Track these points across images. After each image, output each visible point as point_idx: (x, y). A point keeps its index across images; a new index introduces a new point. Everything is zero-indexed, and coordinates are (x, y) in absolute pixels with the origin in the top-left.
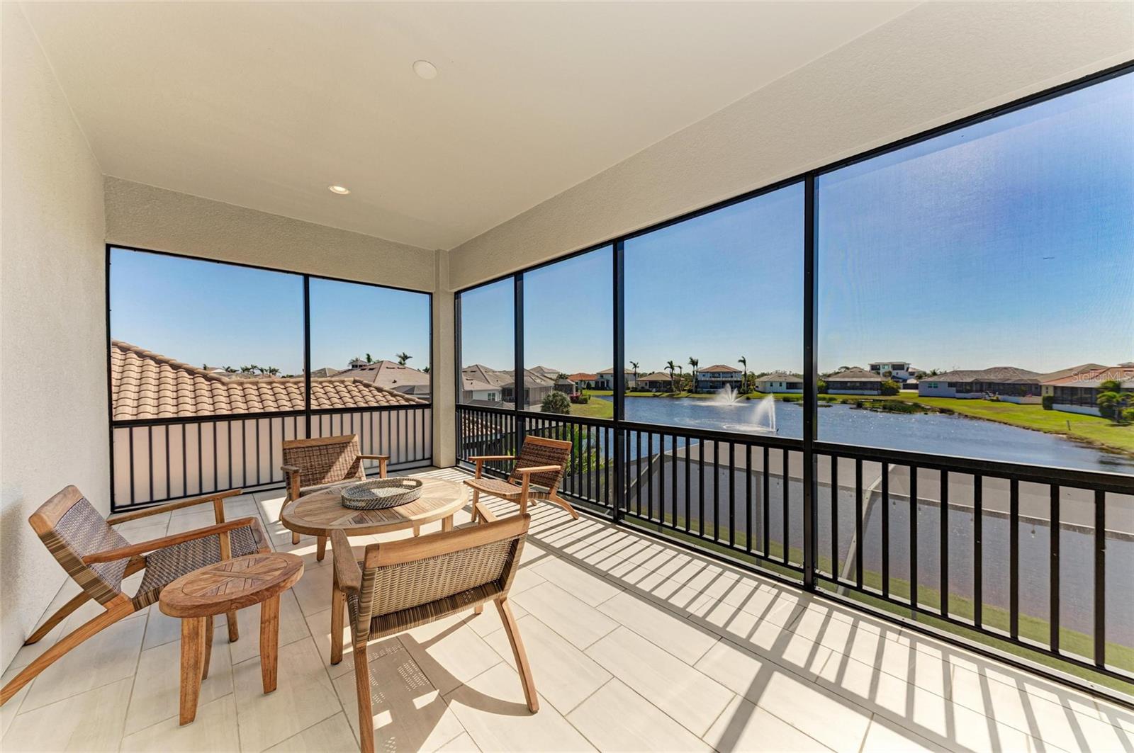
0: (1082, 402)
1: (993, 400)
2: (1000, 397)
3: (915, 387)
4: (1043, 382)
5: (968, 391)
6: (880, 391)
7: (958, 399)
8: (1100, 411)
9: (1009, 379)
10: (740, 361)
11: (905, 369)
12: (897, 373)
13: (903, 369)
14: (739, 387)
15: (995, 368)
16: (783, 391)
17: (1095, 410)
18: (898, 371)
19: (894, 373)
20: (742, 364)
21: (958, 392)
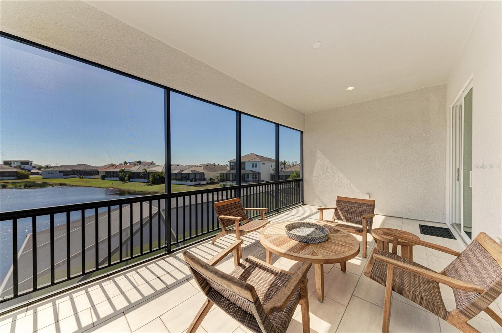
0: (113, 176)
1: (81, 178)
2: (84, 176)
3: (37, 174)
4: (99, 170)
5: (69, 175)
6: (16, 177)
7: (64, 178)
8: (119, 179)
9: (86, 169)
11: (30, 164)
12: (24, 166)
13: (28, 164)
15: (79, 165)
17: (118, 179)
19: (22, 166)
21: (64, 175)
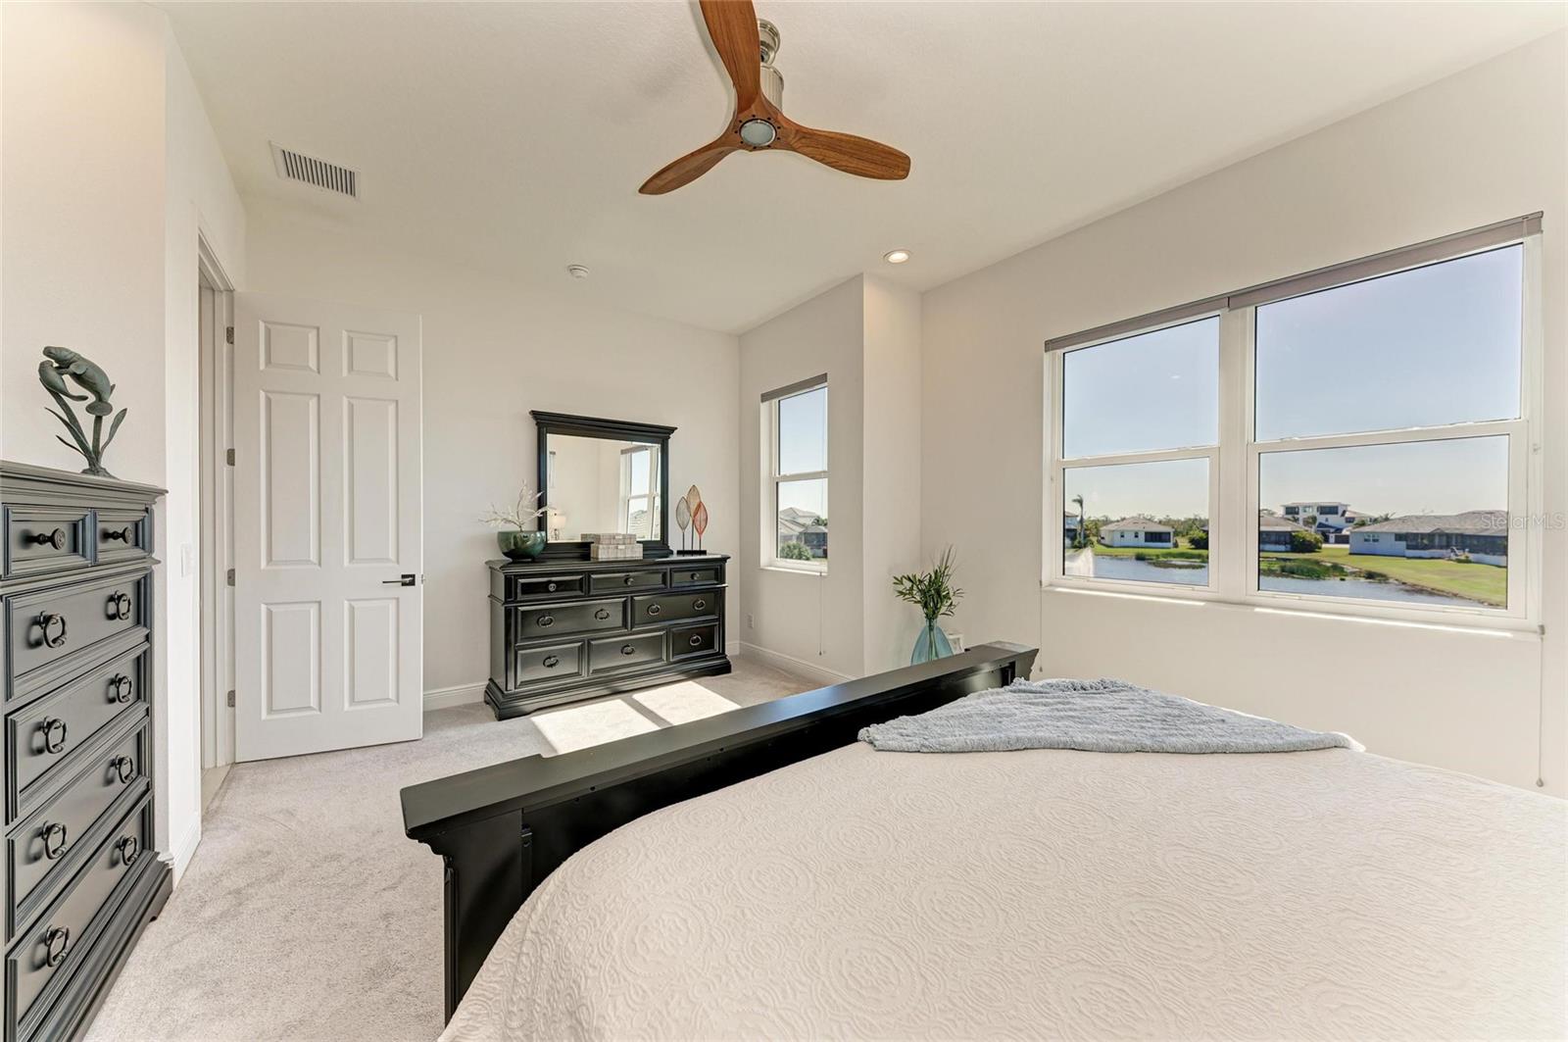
1: (1459, 561)
2: (1472, 556)
3: (1348, 539)
5: (1425, 548)
6: (1289, 546)
7: (1409, 558)
9: (1485, 530)
10: (1075, 501)
11: (1340, 512)
12: (1327, 520)
13: (1337, 513)
14: (1073, 539)
16: (1140, 545)
18: (1328, 516)
19: (1321, 519)
20: (1078, 505)
21: (1409, 547)
